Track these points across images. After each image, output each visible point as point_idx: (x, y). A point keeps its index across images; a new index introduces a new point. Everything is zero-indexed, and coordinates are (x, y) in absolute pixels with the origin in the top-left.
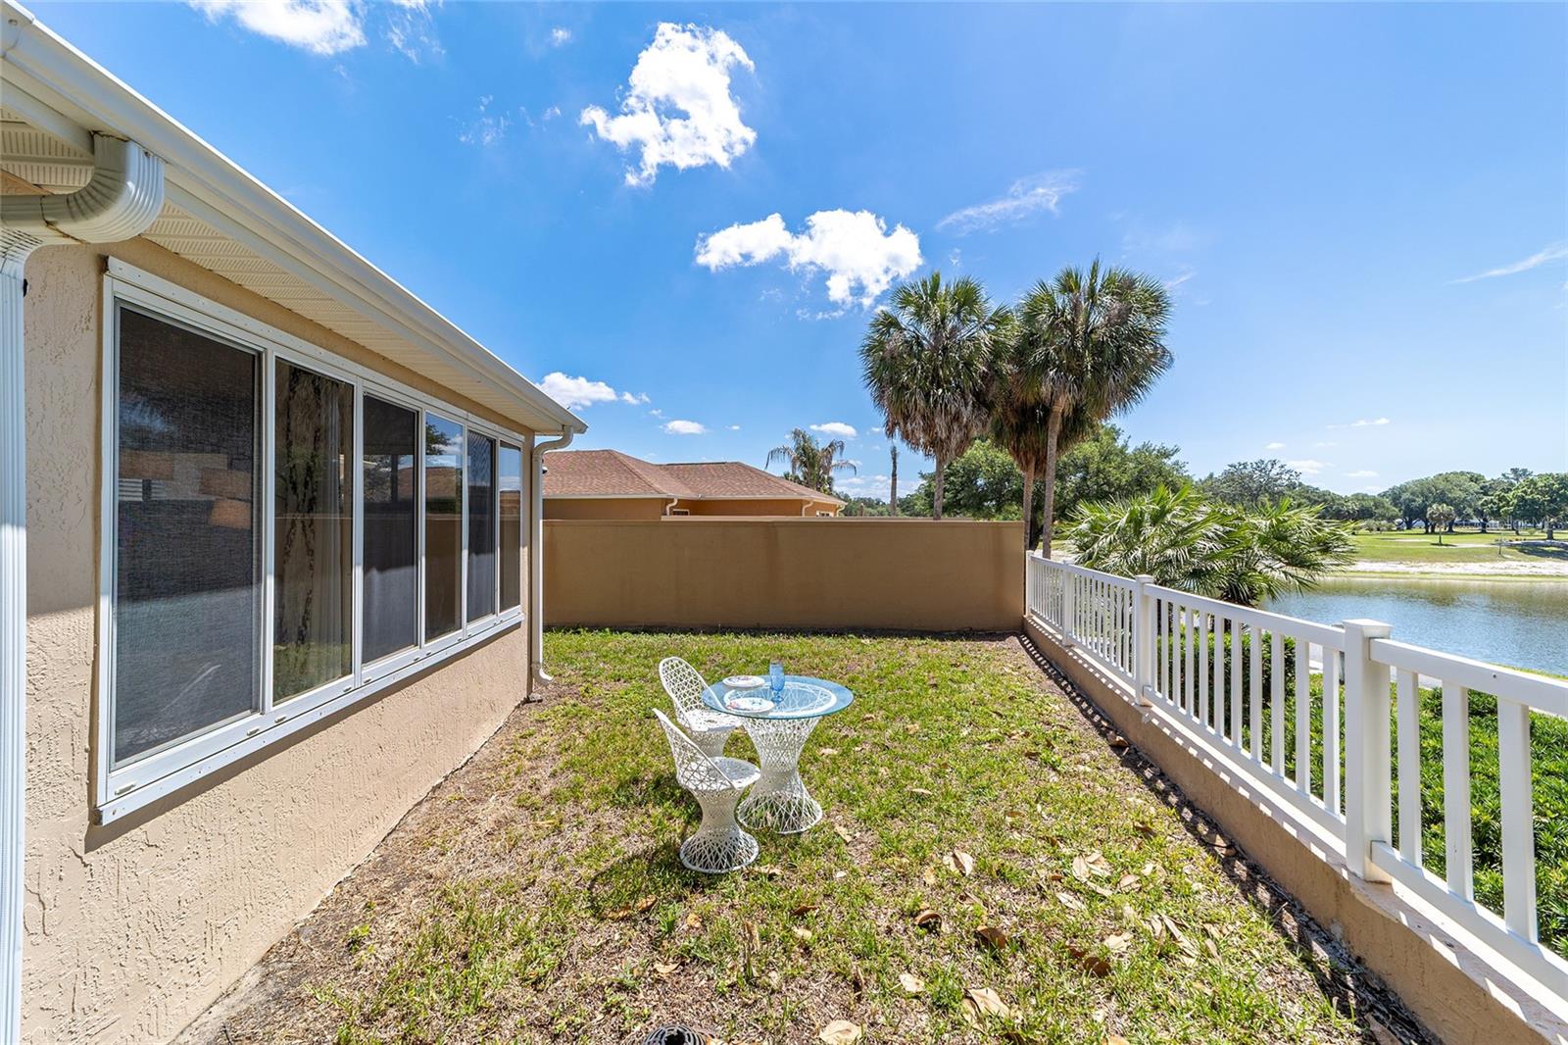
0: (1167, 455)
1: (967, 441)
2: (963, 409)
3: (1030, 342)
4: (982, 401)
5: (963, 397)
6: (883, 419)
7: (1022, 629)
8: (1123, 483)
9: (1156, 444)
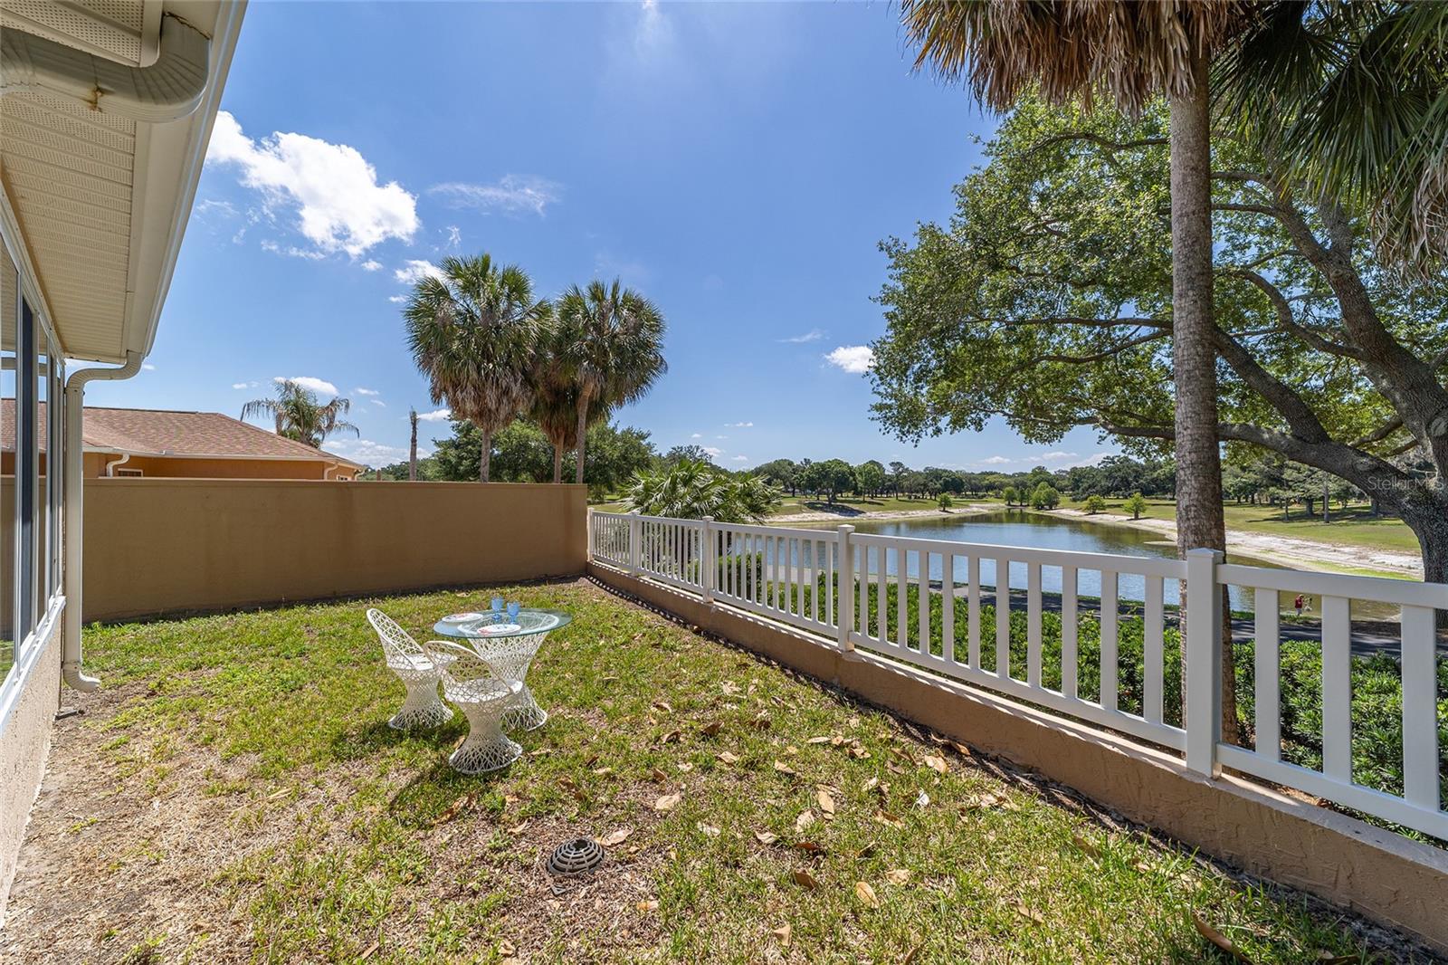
0: (644, 438)
1: (512, 415)
2: (513, 385)
3: (567, 335)
4: (528, 381)
5: (513, 374)
6: (428, 384)
7: (587, 571)
8: (615, 457)
9: (636, 429)
